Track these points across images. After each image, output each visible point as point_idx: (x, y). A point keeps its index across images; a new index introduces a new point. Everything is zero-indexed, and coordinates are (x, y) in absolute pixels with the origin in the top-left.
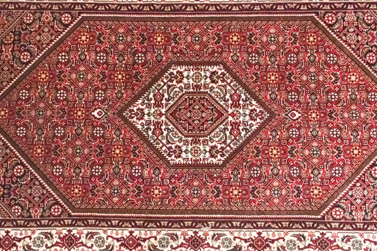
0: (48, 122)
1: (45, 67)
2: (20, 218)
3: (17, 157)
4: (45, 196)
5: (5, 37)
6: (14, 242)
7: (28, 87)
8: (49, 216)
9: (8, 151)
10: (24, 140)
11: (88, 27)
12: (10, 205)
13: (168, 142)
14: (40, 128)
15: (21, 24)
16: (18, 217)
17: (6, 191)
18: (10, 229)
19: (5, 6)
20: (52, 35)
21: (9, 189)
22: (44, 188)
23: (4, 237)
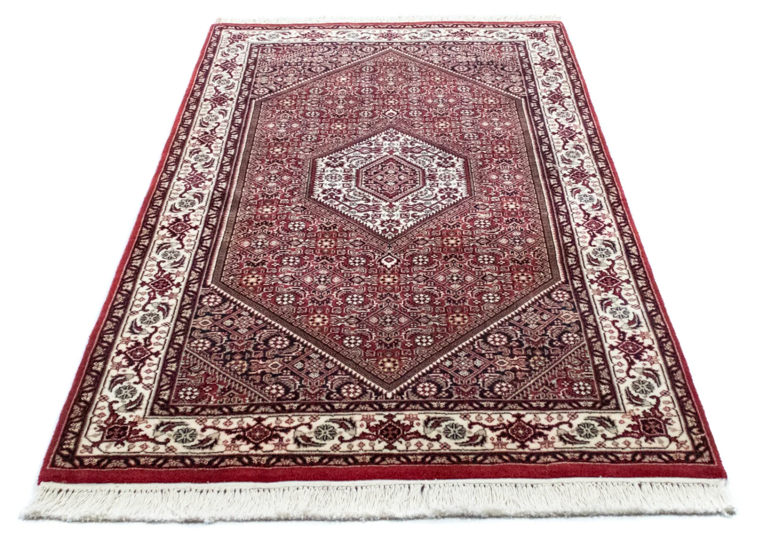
0: (406, 312)
1: (300, 320)
2: (583, 334)
3: (472, 343)
4: (538, 308)
5: (235, 372)
6: (626, 339)
7: (337, 337)
8: (573, 303)
9: (463, 354)
10: (439, 336)
11: (232, 277)
12: (561, 347)
13: (435, 198)
14: (416, 320)
15: (211, 354)
16: (581, 336)
17: (538, 353)
18: (606, 346)
19: (168, 376)
20: (240, 315)
21: (533, 349)
22: (524, 311)
23: (622, 351)
